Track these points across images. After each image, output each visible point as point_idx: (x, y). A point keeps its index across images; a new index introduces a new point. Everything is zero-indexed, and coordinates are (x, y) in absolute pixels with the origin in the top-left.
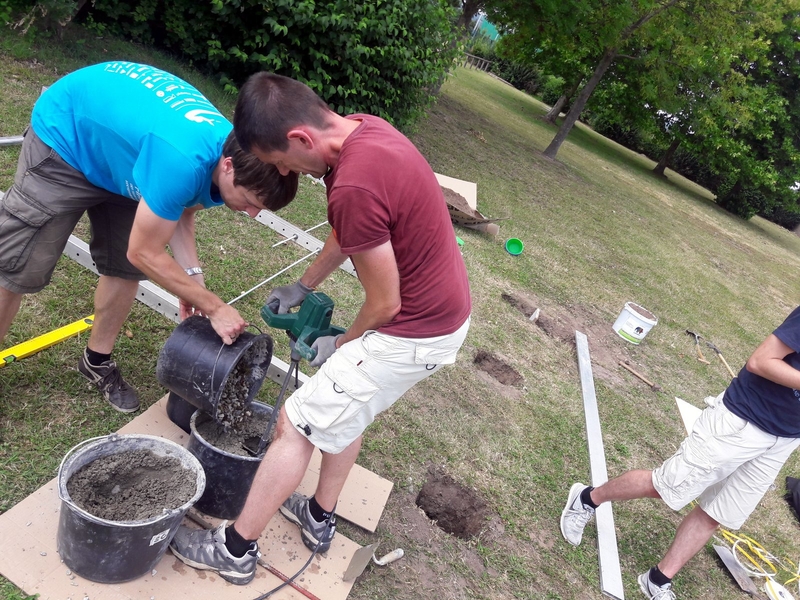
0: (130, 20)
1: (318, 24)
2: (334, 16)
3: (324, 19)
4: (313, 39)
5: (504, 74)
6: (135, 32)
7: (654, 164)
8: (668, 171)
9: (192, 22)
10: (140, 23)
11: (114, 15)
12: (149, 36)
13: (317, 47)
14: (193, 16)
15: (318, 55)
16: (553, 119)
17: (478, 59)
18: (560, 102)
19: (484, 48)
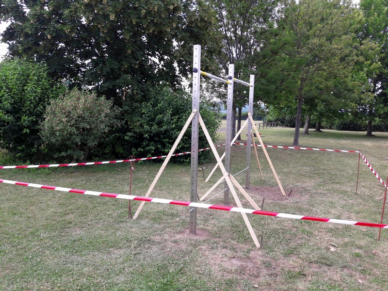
0: (106, 154)
1: (161, 131)
2: (164, 127)
3: (162, 129)
4: (162, 136)
5: (284, 125)
6: (108, 156)
7: (365, 133)
8: (373, 133)
9: (124, 146)
10: (108, 153)
11: (100, 154)
12: (113, 156)
13: (164, 138)
14: (124, 144)
15: (165, 140)
16: (307, 133)
17: (270, 123)
18: (306, 124)
19: (271, 118)
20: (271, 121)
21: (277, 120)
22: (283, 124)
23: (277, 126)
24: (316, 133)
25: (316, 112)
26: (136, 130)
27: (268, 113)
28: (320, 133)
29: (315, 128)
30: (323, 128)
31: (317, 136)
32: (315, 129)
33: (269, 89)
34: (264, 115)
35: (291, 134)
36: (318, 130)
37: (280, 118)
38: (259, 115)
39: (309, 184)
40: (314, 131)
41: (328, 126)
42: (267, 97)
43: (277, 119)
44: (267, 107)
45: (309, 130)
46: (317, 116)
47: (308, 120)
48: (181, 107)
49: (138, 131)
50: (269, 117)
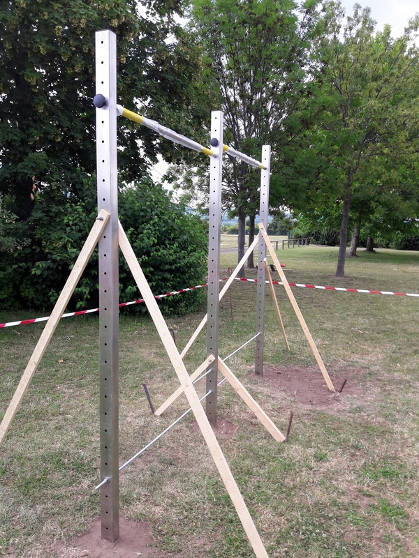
5: (319, 242)
6: (6, 305)
16: (354, 254)
17: (299, 240)
18: (353, 242)
19: (300, 232)
20: (300, 237)
21: (309, 235)
22: (317, 240)
23: (308, 243)
24: (367, 254)
25: (370, 222)
26: (54, 256)
27: (296, 224)
28: (372, 254)
29: (365, 247)
30: (377, 247)
31: (369, 259)
32: (365, 249)
33: (297, 185)
34: (290, 229)
35: (330, 256)
36: (370, 250)
37: (314, 231)
38: (282, 227)
39: (374, 356)
40: (364, 251)
41: (384, 244)
42: (293, 198)
43: (309, 233)
44: (295, 216)
45: (358, 249)
46: (370, 228)
47: (357, 235)
48: (142, 214)
49: (58, 258)
50: (297, 231)
